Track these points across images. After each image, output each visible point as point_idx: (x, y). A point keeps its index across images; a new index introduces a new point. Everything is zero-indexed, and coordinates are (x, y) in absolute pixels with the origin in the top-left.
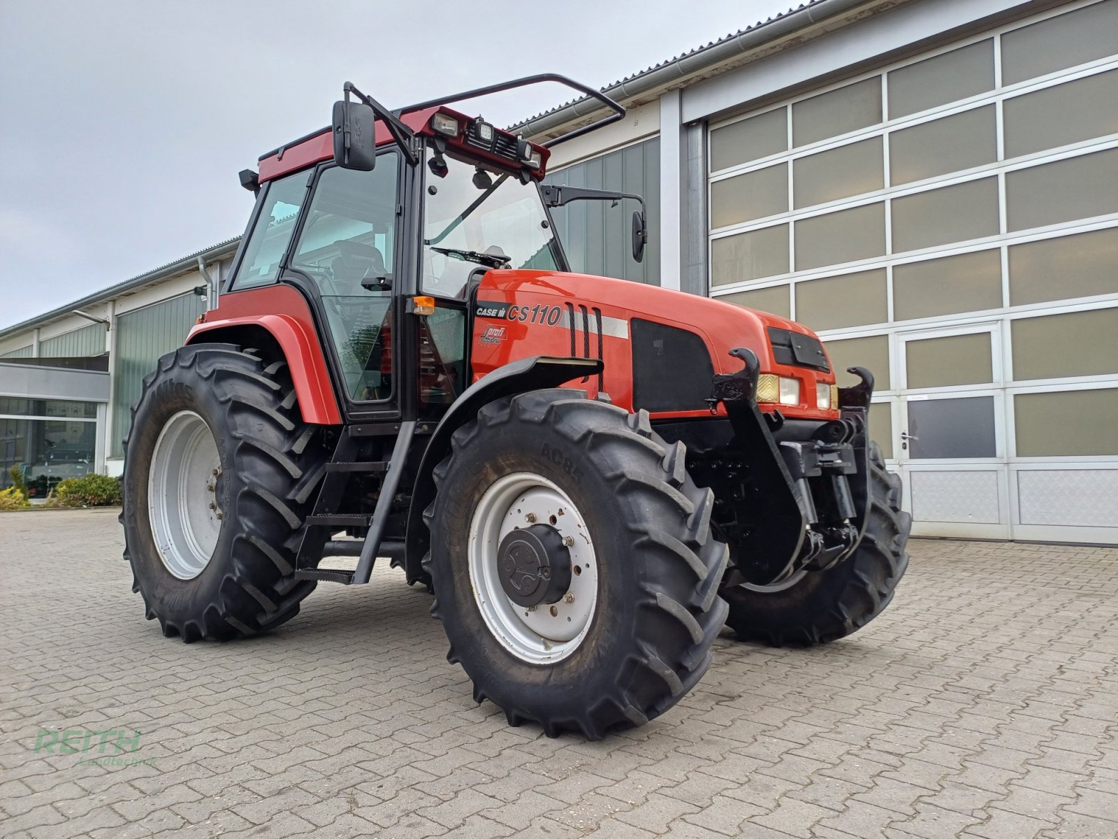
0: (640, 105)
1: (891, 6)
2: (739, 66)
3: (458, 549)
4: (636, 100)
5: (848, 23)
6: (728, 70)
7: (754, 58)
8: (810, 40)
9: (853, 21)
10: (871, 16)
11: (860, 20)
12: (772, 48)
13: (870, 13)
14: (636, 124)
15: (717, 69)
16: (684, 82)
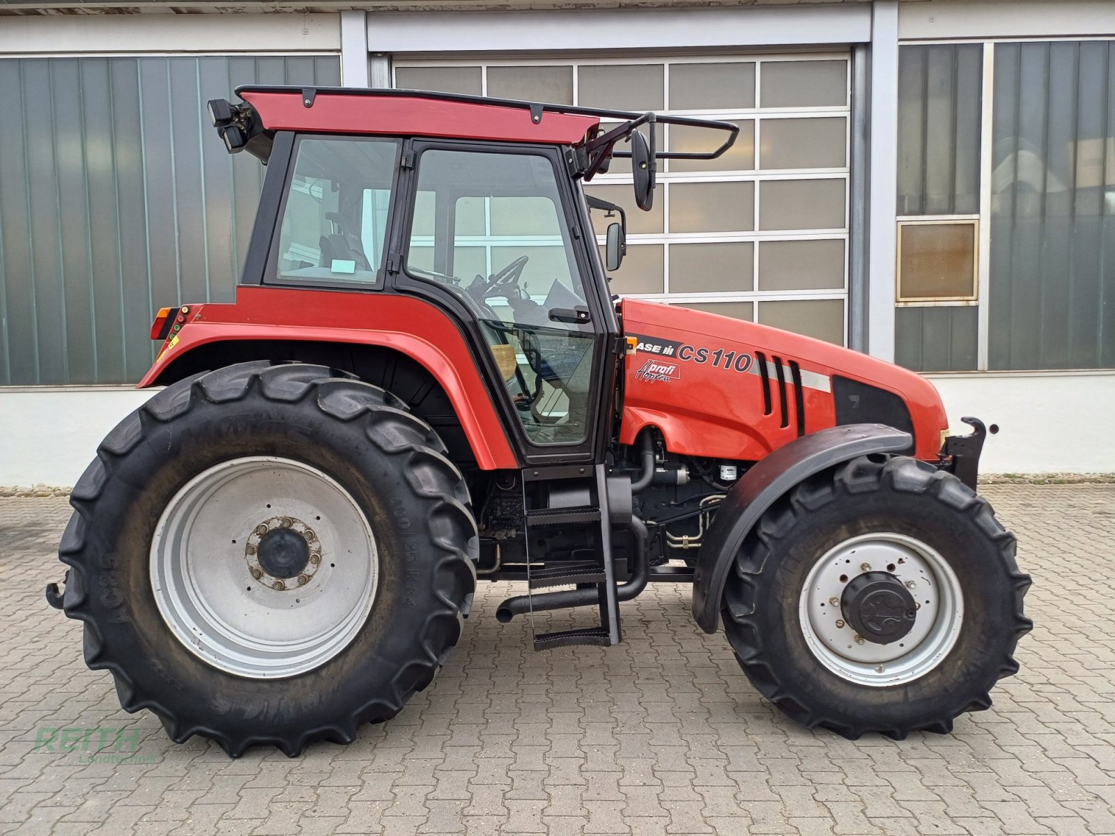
0: (311, 12)
1: (592, 7)
2: (438, 11)
3: (790, 601)
4: (310, 7)
5: (553, 8)
6: (425, 10)
7: (457, 8)
8: (514, 10)
9: (557, 8)
10: (573, 9)
11: (563, 9)
12: (478, 6)
13: (574, 7)
14: (306, 33)
15: (415, 7)
16: (374, 7)
